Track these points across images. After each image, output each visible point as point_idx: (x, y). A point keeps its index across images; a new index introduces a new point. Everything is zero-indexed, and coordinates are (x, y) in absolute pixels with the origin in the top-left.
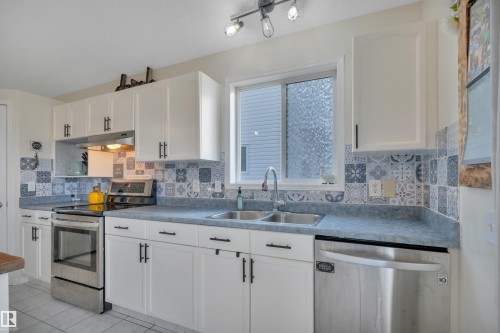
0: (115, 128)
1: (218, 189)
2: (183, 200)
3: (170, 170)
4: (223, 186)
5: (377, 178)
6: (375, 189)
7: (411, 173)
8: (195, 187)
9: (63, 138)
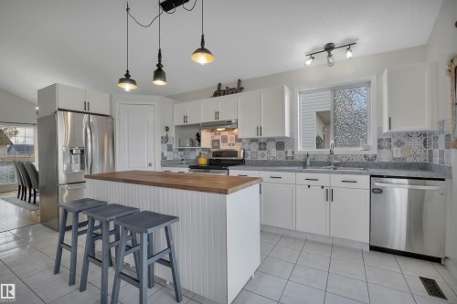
0: (222, 118)
1: (290, 154)
2: (265, 161)
3: (254, 143)
4: (293, 152)
5: (399, 146)
6: (397, 153)
7: (420, 143)
8: (273, 153)
9: (183, 124)
